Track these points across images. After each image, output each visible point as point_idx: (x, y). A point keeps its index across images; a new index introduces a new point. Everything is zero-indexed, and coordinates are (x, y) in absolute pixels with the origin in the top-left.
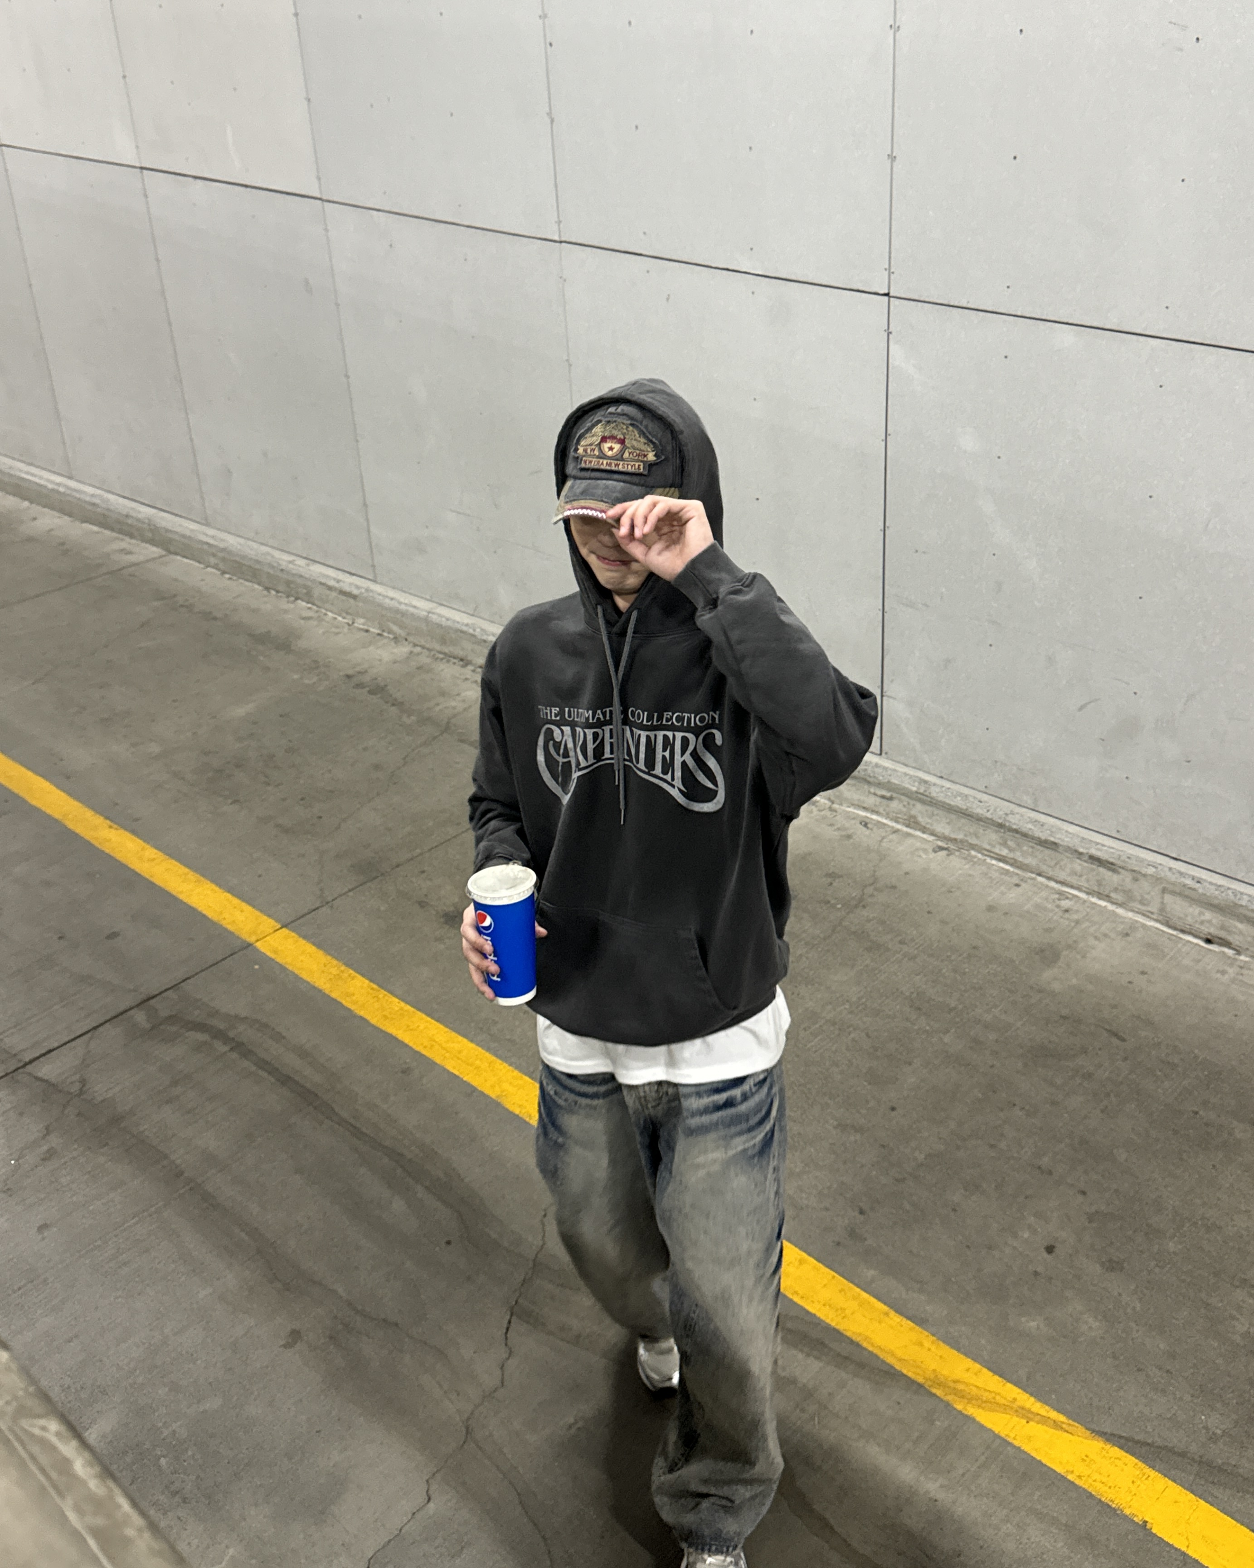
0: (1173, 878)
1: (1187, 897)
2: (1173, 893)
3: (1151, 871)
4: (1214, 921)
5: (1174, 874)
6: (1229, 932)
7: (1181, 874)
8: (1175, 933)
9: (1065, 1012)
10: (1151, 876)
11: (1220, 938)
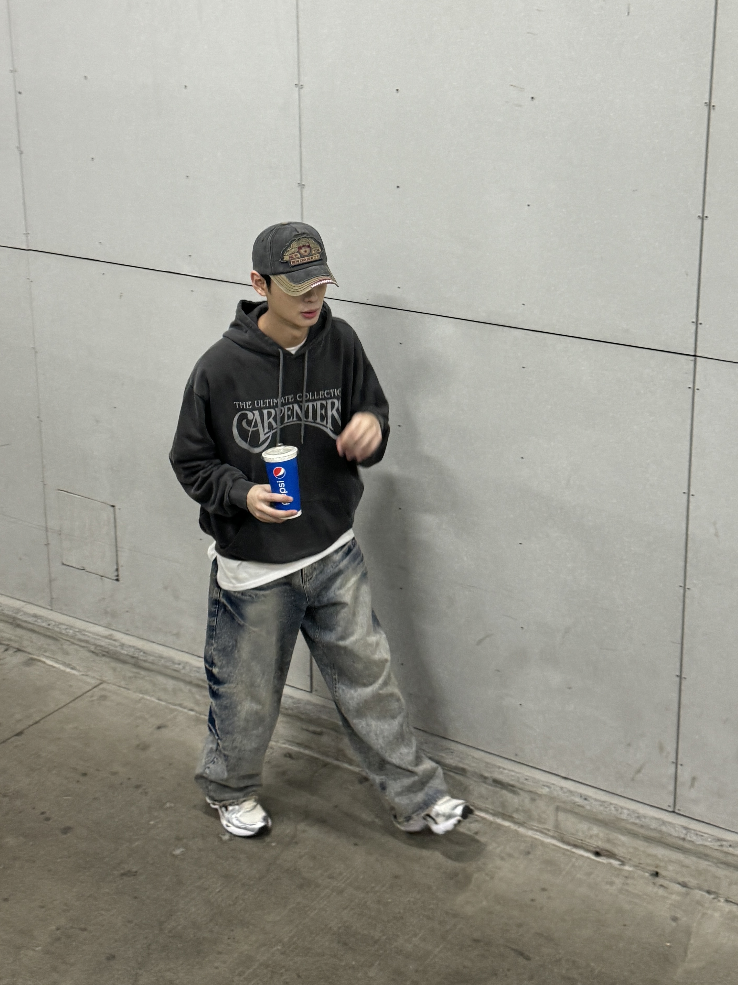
0: (564, 796)
1: (576, 813)
2: (565, 811)
3: (545, 791)
4: (601, 835)
5: (564, 793)
6: (614, 844)
7: (571, 792)
8: (568, 848)
9: (477, 935)
10: (545, 795)
11: (607, 851)
